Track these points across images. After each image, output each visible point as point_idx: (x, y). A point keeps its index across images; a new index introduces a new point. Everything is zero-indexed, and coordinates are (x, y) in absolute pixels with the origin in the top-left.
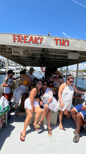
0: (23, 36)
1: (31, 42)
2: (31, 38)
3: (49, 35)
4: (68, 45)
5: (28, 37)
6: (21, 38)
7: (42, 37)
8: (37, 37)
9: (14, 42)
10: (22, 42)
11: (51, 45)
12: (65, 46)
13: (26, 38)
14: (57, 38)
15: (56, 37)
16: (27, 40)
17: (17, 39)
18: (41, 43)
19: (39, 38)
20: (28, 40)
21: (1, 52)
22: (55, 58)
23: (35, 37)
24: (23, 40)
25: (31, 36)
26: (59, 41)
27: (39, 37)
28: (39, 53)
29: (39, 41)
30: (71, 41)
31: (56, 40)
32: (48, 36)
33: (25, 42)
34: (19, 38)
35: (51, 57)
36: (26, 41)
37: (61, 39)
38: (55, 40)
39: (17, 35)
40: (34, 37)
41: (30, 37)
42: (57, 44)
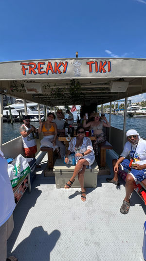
0: (36, 63)
1: (50, 71)
2: (50, 65)
3: (77, 56)
4: (110, 70)
5: (44, 64)
6: (33, 66)
7: (67, 61)
8: (58, 61)
9: (24, 74)
10: (35, 74)
11: (81, 73)
12: (105, 72)
13: (42, 66)
14: (91, 60)
15: (88, 59)
16: (42, 68)
17: (27, 69)
18: (65, 72)
19: (61, 64)
20: (44, 70)
21: (12, 91)
22: (91, 92)
23: (56, 63)
24: (36, 70)
25: (49, 61)
26: (94, 65)
27: (61, 61)
28: (66, 87)
29: (62, 68)
30: (113, 62)
31: (90, 64)
32: (75, 59)
33: (41, 73)
34: (31, 67)
35: (85, 92)
36: (42, 70)
37: (97, 60)
38: (87, 63)
39: (27, 62)
40: (53, 62)
41: (47, 63)
42: (91, 71)
